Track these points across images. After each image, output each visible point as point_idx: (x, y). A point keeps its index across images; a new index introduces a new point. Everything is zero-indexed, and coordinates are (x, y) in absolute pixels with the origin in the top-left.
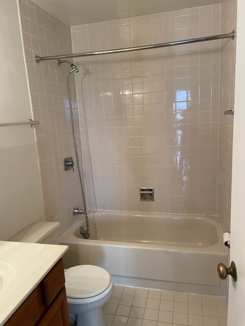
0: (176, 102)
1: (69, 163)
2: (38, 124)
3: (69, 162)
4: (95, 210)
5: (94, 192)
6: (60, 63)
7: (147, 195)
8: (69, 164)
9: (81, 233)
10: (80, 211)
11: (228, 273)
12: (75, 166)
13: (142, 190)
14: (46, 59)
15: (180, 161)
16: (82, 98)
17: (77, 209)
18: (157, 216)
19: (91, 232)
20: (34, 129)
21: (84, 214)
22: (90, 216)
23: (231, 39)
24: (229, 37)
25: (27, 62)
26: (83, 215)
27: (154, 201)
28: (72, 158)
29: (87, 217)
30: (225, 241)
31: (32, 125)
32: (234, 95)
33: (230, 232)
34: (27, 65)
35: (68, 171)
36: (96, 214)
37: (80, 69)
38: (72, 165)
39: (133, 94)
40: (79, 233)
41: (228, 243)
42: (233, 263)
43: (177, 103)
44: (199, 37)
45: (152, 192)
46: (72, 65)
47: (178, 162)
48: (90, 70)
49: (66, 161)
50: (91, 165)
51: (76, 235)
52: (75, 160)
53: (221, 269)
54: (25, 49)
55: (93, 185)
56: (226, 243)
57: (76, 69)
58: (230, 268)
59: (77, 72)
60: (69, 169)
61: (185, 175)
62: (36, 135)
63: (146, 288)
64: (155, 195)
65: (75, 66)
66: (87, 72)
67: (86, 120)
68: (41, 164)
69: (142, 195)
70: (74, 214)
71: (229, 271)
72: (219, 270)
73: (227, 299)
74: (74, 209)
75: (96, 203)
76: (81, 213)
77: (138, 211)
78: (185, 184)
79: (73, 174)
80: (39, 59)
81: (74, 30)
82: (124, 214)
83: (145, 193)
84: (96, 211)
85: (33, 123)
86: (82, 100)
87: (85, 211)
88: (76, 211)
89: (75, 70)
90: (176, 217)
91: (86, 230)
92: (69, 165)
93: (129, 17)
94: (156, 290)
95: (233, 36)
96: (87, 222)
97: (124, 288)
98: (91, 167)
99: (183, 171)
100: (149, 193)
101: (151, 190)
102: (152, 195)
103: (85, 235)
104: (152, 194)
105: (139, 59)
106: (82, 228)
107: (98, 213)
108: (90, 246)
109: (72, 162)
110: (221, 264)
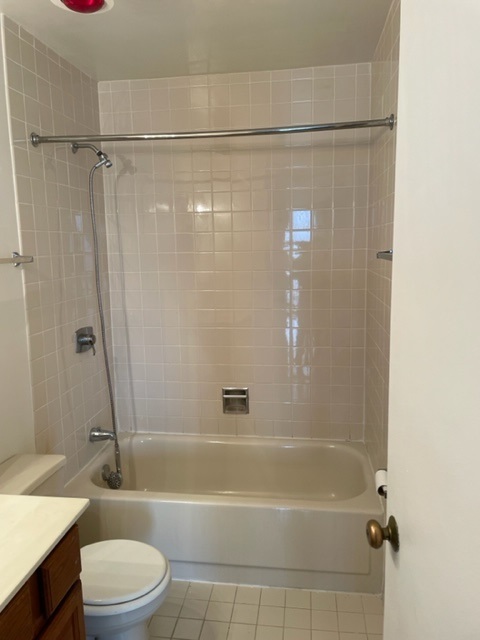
0: (291, 231)
1: (86, 339)
2: (32, 261)
3: (86, 336)
4: (133, 431)
5: (133, 396)
6: (76, 147)
7: (236, 402)
8: (85, 341)
9: (105, 479)
10: (105, 434)
11: (384, 538)
12: (98, 345)
13: (227, 392)
14: (51, 141)
15: (297, 337)
16: (114, 215)
17: (99, 430)
18: (253, 442)
19: (125, 476)
20: (23, 272)
21: (112, 439)
22: (123, 443)
23: (389, 128)
24: (385, 125)
25: (14, 144)
26: (109, 441)
27: (248, 413)
28: (91, 329)
29: (117, 445)
30: (378, 486)
31: (18, 264)
32: (392, 225)
33: (386, 470)
34: (15, 150)
35: (84, 355)
36: (135, 440)
37: (114, 159)
38: (91, 343)
39: (213, 212)
40: (101, 479)
41: (384, 489)
42: (392, 519)
43: (294, 233)
44: (333, 121)
45: (245, 396)
46: (100, 154)
47: (295, 339)
48: (134, 164)
49: (81, 334)
50: (128, 343)
51: (94, 481)
52: (97, 333)
53: (373, 529)
54: (12, 120)
55: (131, 383)
56: (381, 491)
57: (108, 161)
58: (388, 528)
59: (108, 167)
60: (86, 350)
61: (307, 364)
62: (26, 283)
63: (231, 584)
64: (251, 403)
65: (105, 155)
66: (127, 167)
67: (121, 256)
68: (31, 339)
69: (227, 402)
70: (93, 439)
71: (386, 534)
72: (369, 532)
73: (383, 599)
74: (93, 430)
75: (135, 419)
76: (106, 438)
77: (219, 433)
78: (308, 381)
79: (92, 359)
80: (38, 141)
81: (105, 89)
82: (190, 439)
83: (233, 399)
84: (135, 434)
85: (22, 260)
86: (115, 218)
87: (115, 433)
88: (97, 434)
89: (105, 163)
90: (289, 445)
91: (115, 471)
92: (86, 343)
93: (208, 73)
94: (252, 586)
95: (390, 123)
96: (117, 457)
97: (189, 585)
98: (128, 347)
99: (304, 356)
100: (239, 399)
101: (243, 392)
102: (244, 402)
103: (112, 481)
104: (244, 399)
105: (226, 150)
106: (106, 467)
107: (138, 438)
108: (124, 502)
109: (92, 336)
110: (372, 522)
